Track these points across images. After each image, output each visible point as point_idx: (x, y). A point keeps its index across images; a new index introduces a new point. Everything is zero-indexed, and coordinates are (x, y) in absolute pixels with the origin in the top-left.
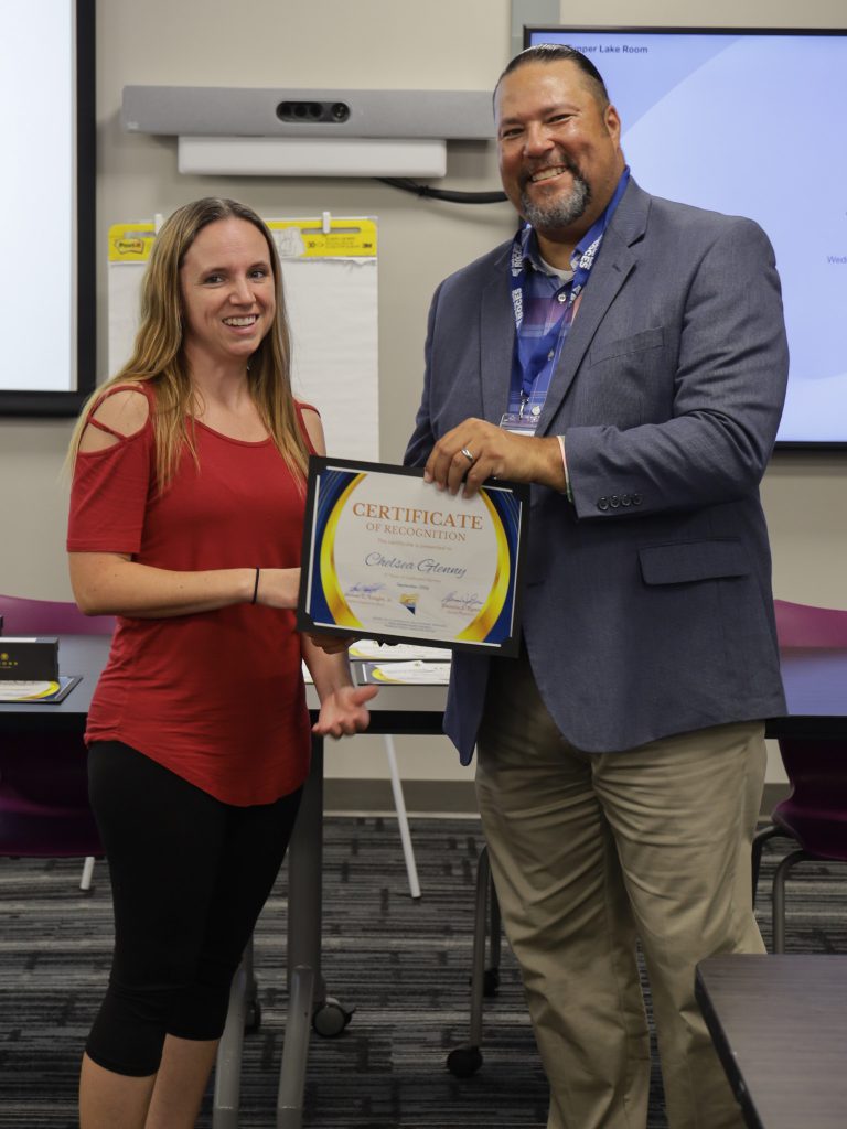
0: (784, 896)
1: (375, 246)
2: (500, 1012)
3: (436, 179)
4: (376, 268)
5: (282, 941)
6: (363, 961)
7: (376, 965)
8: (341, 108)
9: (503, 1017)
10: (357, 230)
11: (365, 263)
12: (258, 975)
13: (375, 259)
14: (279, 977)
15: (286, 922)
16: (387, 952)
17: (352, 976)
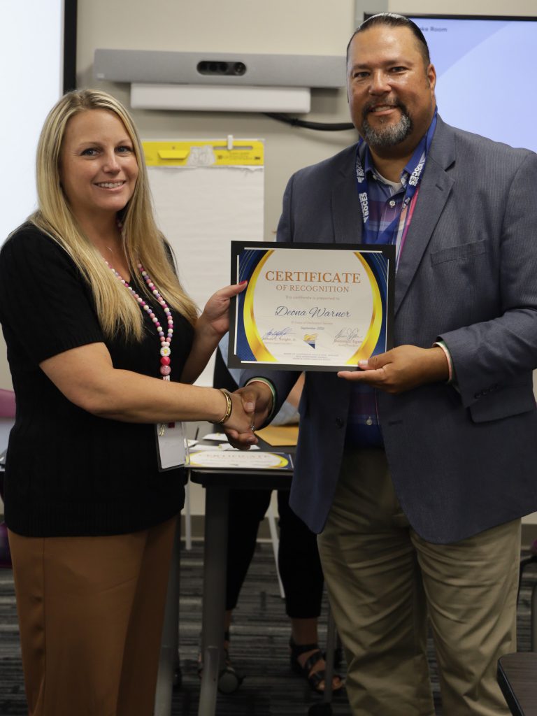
3: (303, 114)
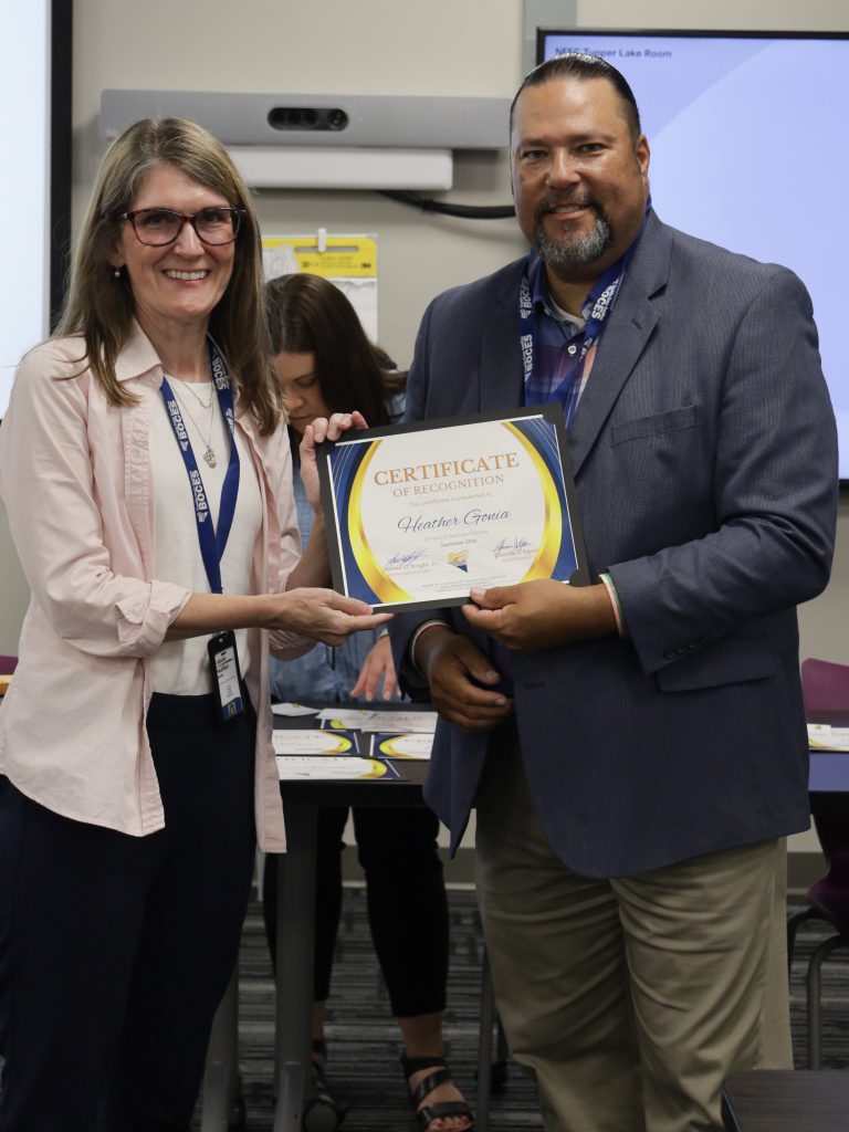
0: (819, 980)
1: (374, 265)
2: (508, 1110)
4: (375, 290)
5: (269, 1029)
6: (358, 1052)
7: (373, 1057)
8: (339, 115)
9: (512, 1116)
10: (355, 248)
11: (365, 285)
12: (243, 1068)
13: (375, 280)
14: (266, 1069)
15: (274, 1007)
16: (383, 1041)
17: (346, 1069)
